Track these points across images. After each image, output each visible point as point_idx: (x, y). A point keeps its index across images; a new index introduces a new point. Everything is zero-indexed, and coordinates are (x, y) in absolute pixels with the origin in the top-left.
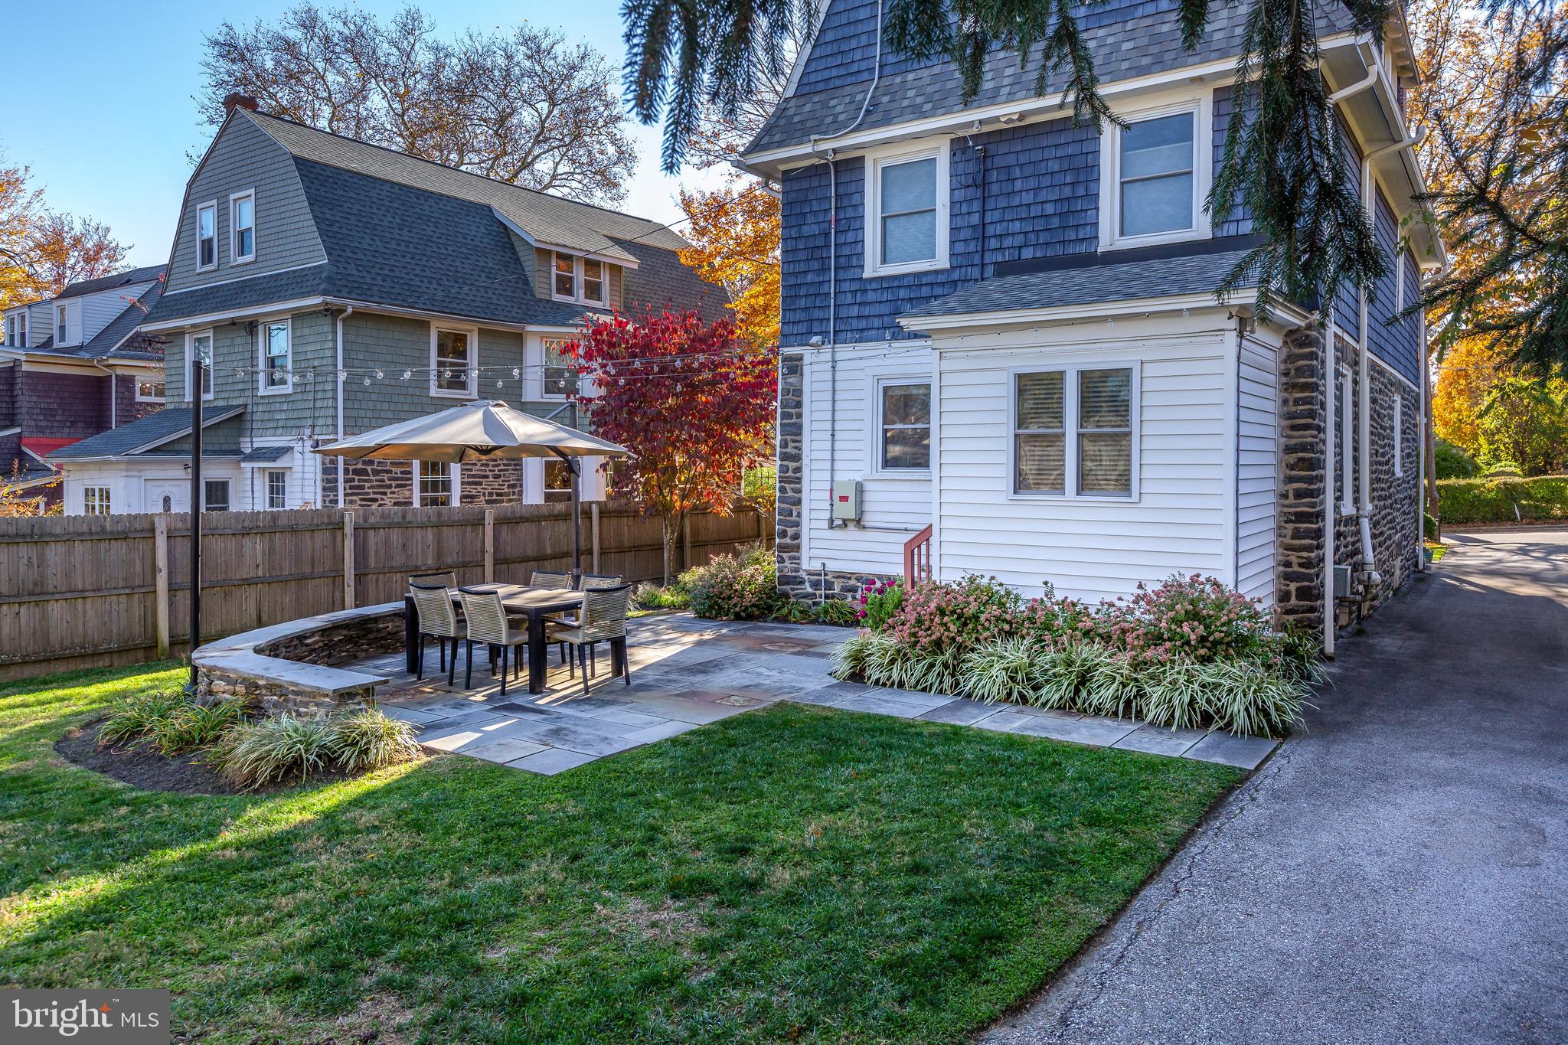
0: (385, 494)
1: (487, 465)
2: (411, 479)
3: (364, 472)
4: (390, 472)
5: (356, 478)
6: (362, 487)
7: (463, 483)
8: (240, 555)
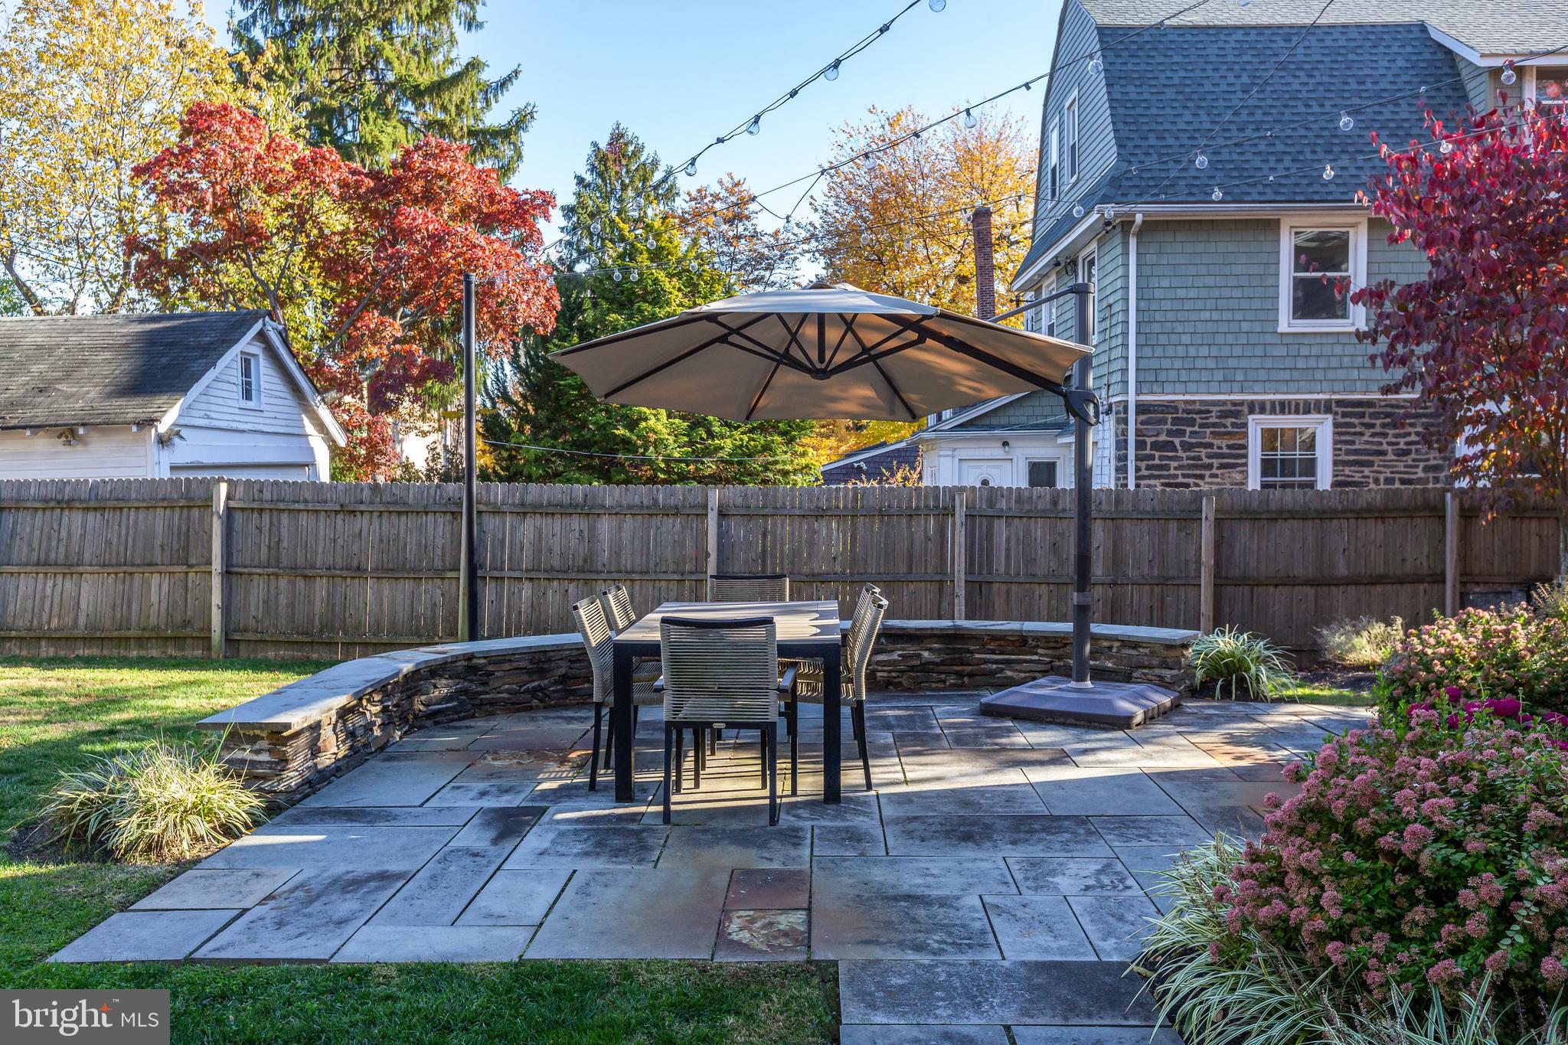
0: (1202, 477)
1: (1385, 435)
2: (1245, 456)
3: (1169, 446)
4: (1211, 446)
5: (1157, 454)
6: (1166, 468)
7: (1335, 463)
8: (811, 543)
